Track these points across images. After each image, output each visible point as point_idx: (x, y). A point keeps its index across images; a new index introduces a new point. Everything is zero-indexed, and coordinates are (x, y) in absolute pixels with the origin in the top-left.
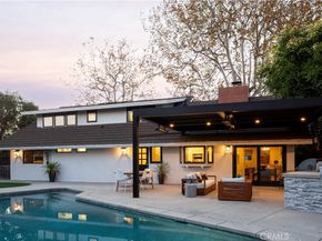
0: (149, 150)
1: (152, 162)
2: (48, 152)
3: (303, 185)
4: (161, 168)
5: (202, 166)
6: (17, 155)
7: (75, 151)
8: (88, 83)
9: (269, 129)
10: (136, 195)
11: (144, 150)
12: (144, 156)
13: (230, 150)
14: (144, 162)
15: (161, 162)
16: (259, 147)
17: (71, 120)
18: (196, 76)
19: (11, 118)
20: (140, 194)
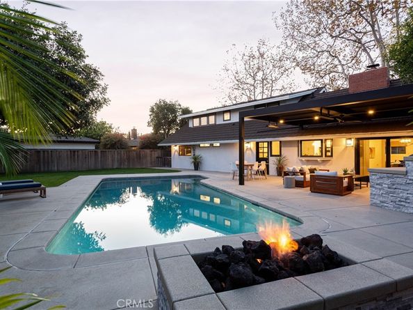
0: (270, 144)
1: (272, 156)
2: (194, 147)
3: (388, 182)
4: (279, 161)
5: (319, 159)
6: (175, 149)
7: (212, 145)
8: (232, 85)
9: (382, 120)
10: (242, 183)
11: (266, 145)
12: (266, 150)
13: (352, 143)
14: (266, 156)
15: (280, 155)
16: (388, 139)
17: (212, 120)
18: (336, 62)
19: (174, 121)
20: (245, 182)
